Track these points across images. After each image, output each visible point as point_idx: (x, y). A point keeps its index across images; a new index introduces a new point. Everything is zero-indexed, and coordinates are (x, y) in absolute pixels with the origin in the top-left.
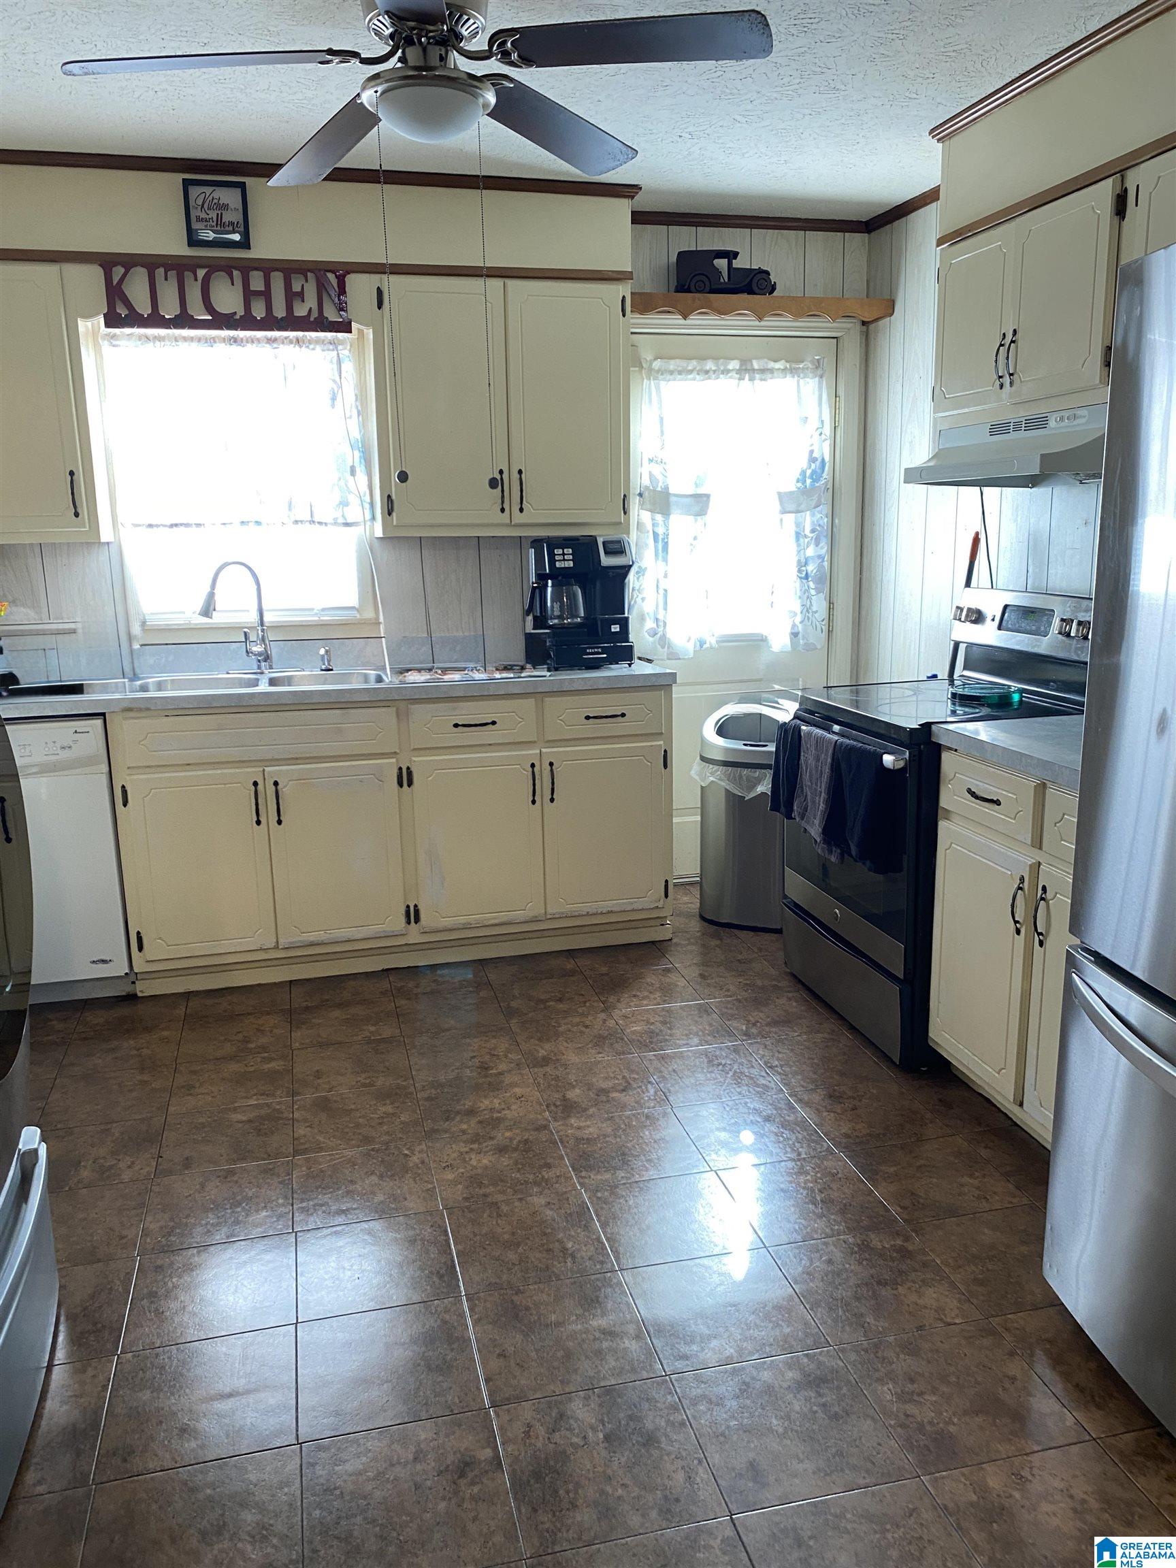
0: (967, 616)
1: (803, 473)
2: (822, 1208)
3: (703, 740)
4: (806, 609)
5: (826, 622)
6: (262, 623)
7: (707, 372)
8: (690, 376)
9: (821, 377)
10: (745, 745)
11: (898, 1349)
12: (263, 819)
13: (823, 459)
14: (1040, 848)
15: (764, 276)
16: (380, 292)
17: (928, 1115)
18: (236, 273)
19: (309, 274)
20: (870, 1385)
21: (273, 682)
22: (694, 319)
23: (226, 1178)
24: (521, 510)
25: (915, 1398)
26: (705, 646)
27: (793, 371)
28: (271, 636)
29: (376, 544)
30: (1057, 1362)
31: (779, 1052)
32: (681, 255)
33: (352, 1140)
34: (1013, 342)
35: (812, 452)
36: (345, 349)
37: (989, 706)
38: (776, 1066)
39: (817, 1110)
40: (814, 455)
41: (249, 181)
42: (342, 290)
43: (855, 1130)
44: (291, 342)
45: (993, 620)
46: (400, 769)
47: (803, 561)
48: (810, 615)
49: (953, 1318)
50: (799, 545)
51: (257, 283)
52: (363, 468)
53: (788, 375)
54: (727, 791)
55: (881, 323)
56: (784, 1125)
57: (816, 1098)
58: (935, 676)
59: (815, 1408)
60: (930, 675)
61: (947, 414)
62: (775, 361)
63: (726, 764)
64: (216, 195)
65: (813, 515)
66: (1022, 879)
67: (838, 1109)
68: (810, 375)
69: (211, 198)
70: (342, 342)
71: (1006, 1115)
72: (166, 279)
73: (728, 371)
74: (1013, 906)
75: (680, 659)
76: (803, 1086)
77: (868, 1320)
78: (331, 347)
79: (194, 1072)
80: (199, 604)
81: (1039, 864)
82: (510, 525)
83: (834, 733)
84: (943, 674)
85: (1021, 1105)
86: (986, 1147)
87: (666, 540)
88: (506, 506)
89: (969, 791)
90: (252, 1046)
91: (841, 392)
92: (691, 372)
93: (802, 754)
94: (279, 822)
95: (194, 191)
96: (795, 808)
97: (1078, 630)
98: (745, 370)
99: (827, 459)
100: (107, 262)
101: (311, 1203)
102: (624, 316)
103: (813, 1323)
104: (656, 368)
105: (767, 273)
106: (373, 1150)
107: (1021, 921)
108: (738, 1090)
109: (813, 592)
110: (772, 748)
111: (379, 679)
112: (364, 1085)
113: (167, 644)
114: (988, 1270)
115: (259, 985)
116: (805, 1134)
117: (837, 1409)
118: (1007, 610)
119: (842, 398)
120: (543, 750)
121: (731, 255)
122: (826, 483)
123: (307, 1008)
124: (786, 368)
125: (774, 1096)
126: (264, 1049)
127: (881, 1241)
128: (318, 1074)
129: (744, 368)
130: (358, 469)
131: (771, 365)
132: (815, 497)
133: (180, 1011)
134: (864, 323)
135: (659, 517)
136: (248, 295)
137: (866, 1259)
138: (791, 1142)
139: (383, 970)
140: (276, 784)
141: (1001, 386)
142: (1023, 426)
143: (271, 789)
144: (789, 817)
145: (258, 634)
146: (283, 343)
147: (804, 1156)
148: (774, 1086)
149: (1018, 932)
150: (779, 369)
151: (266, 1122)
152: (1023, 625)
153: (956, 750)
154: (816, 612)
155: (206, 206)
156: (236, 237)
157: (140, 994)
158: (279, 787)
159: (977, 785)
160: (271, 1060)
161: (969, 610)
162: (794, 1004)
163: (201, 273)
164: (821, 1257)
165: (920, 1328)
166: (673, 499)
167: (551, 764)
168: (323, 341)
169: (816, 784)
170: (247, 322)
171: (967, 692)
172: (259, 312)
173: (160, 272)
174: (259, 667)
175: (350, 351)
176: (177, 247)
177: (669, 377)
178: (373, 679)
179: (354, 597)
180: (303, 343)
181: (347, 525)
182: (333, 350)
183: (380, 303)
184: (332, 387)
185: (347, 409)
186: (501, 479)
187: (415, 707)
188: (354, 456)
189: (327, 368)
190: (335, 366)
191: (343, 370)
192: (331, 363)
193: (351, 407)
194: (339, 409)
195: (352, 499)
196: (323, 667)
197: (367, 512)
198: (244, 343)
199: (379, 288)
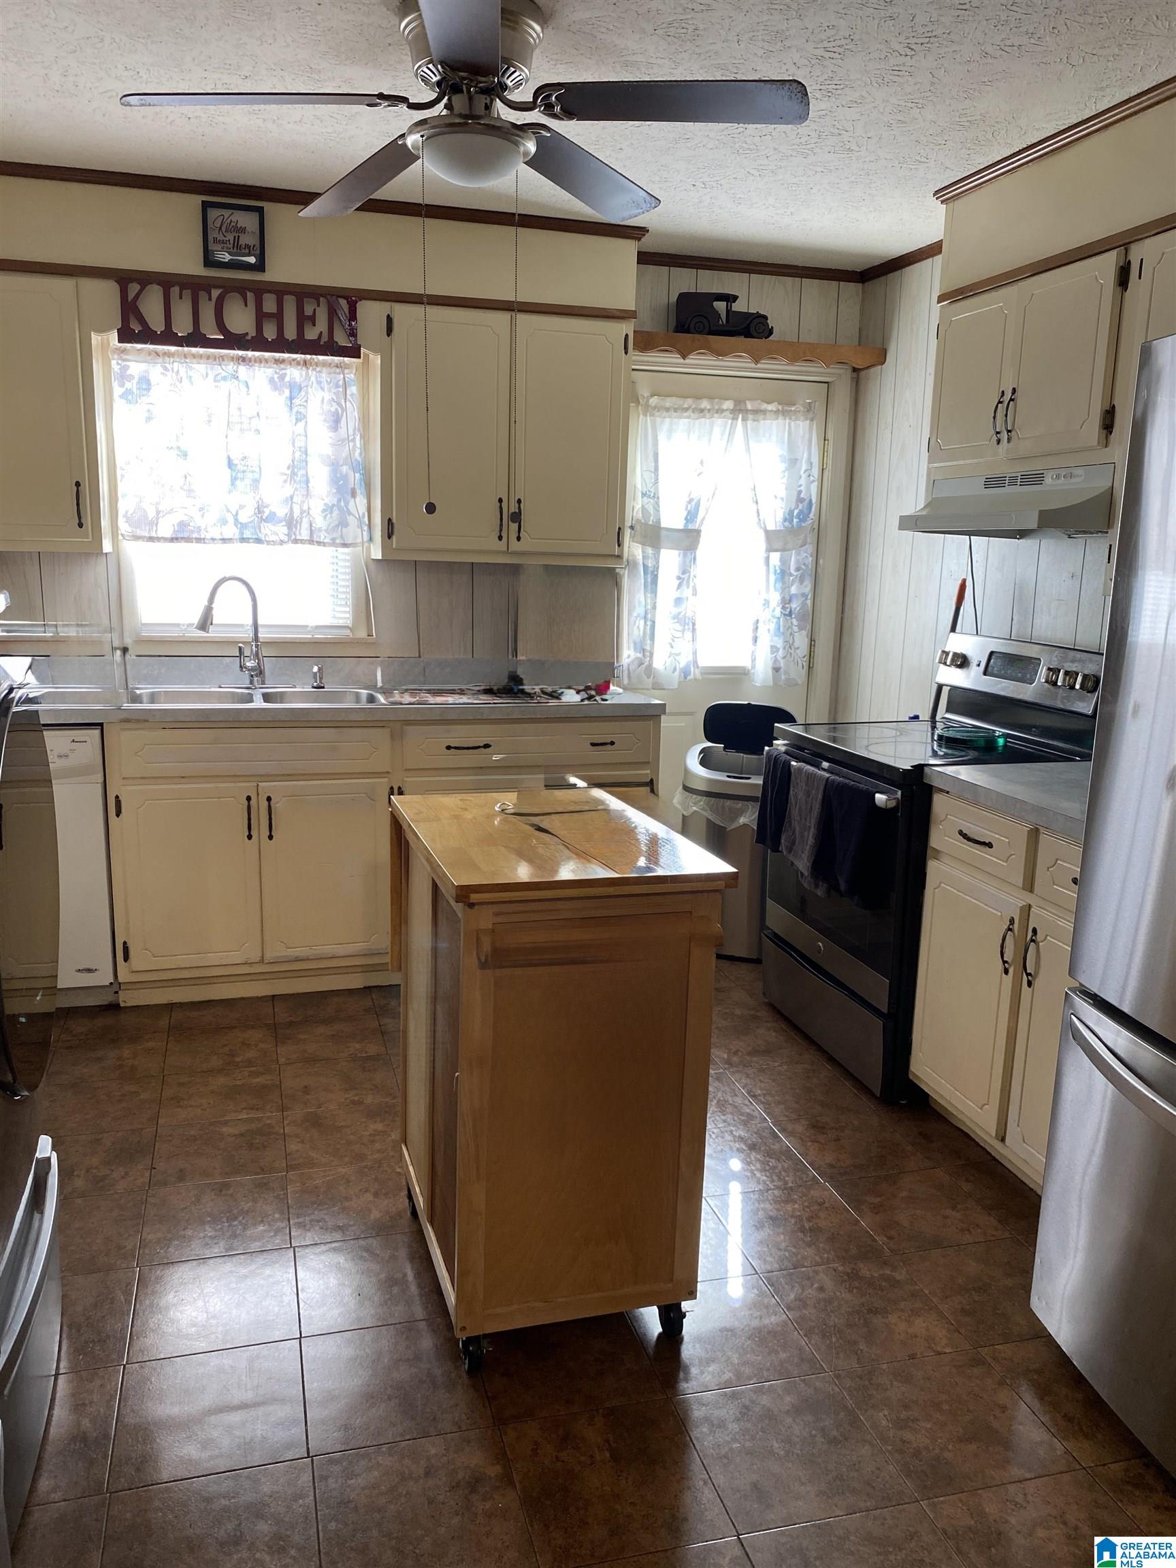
0: (953, 660)
1: (791, 512)
2: (810, 1237)
3: (687, 771)
4: (789, 645)
5: (806, 658)
6: (256, 638)
7: (702, 411)
8: (685, 414)
9: (812, 420)
10: (729, 777)
11: (891, 1377)
12: (255, 834)
13: (811, 500)
14: (1031, 890)
15: (761, 320)
16: (389, 320)
17: (909, 1148)
18: (250, 295)
19: (321, 299)
20: (866, 1411)
21: (267, 698)
22: (693, 359)
23: (221, 1191)
24: (519, 539)
25: (910, 1424)
26: (689, 678)
27: (785, 413)
28: (265, 651)
29: (372, 566)
30: (1043, 1392)
31: (762, 1082)
32: (683, 296)
33: (345, 1156)
34: (1011, 400)
35: (800, 492)
36: (351, 373)
37: (975, 749)
38: (759, 1095)
39: (801, 1139)
40: (802, 496)
41: (268, 206)
42: (353, 316)
43: (839, 1161)
44: (298, 363)
45: (979, 665)
46: (391, 789)
47: (787, 598)
48: (792, 651)
49: (943, 1347)
50: (784, 583)
51: (270, 305)
52: (363, 489)
53: (781, 417)
54: (708, 820)
55: (872, 370)
56: (770, 1154)
57: (799, 1128)
58: (916, 717)
59: (814, 1432)
60: (912, 716)
61: (942, 464)
62: (768, 403)
63: (708, 794)
64: (234, 218)
65: (798, 554)
66: (1012, 921)
67: (822, 1138)
68: (802, 418)
69: (229, 221)
70: (347, 366)
71: (984, 1149)
72: (181, 298)
73: (723, 411)
74: (1002, 947)
75: (664, 689)
76: (786, 1116)
77: (862, 1348)
78: (338, 370)
79: (181, 1084)
80: (195, 618)
81: (1030, 906)
82: (507, 552)
83: (824, 770)
84: (925, 715)
85: (1003, 1140)
86: (967, 1180)
87: (656, 573)
88: (504, 535)
89: (961, 833)
90: (238, 1059)
91: (830, 435)
92: (687, 409)
93: (792, 789)
94: (271, 837)
95: (213, 214)
96: (783, 841)
97: (1064, 680)
98: (739, 410)
99: (814, 501)
100: (123, 278)
101: (307, 1218)
102: (626, 353)
103: (808, 1349)
104: (653, 405)
105: (765, 318)
106: (366, 1167)
107: (1010, 961)
108: (723, 1117)
109: (796, 629)
110: (758, 781)
111: (371, 699)
112: (353, 1102)
113: (160, 656)
114: (975, 1301)
115: (242, 999)
116: (790, 1163)
117: (835, 1433)
118: (993, 657)
119: (831, 442)
121: (730, 299)
122: (813, 523)
123: (291, 1024)
124: (777, 412)
125: (759, 1125)
126: (250, 1063)
127: (869, 1270)
128: (306, 1090)
129: (738, 408)
130: (358, 492)
131: (765, 406)
132: (802, 537)
133: (164, 1023)
134: (855, 370)
135: (650, 551)
136: (261, 317)
137: (856, 1288)
138: (777, 1171)
139: (365, 987)
140: (269, 799)
141: (999, 441)
142: (1019, 480)
143: (264, 805)
144: (776, 849)
145: (252, 649)
146: (291, 364)
147: (790, 1185)
148: (758, 1116)
149: (1006, 972)
150: (771, 411)
151: (258, 1137)
152: (1009, 672)
153: (948, 792)
154: (798, 648)
155: (224, 229)
156: (252, 260)
157: (122, 1005)
158: (272, 802)
159: (969, 828)
160: (259, 1074)
161: (955, 655)
162: (774, 1034)
163: (215, 293)
164: (812, 1285)
165: (912, 1357)
166: (663, 533)
168: (330, 364)
169: (806, 820)
170: (259, 343)
171: (951, 734)
172: (270, 333)
173: (175, 290)
174: (251, 682)
175: (355, 375)
176: (193, 266)
177: (665, 414)
178: (364, 698)
179: (348, 615)
180: (311, 366)
181: (345, 545)
182: (339, 374)
183: (389, 331)
184: (336, 409)
185: (351, 432)
186: (501, 508)
187: (410, 729)
188: (355, 479)
189: (333, 390)
190: (341, 389)
191: (348, 393)
192: (337, 386)
193: (354, 430)
194: (342, 431)
195: (351, 519)
196: (315, 684)
197: (365, 534)
198: (253, 362)
199: (388, 316)
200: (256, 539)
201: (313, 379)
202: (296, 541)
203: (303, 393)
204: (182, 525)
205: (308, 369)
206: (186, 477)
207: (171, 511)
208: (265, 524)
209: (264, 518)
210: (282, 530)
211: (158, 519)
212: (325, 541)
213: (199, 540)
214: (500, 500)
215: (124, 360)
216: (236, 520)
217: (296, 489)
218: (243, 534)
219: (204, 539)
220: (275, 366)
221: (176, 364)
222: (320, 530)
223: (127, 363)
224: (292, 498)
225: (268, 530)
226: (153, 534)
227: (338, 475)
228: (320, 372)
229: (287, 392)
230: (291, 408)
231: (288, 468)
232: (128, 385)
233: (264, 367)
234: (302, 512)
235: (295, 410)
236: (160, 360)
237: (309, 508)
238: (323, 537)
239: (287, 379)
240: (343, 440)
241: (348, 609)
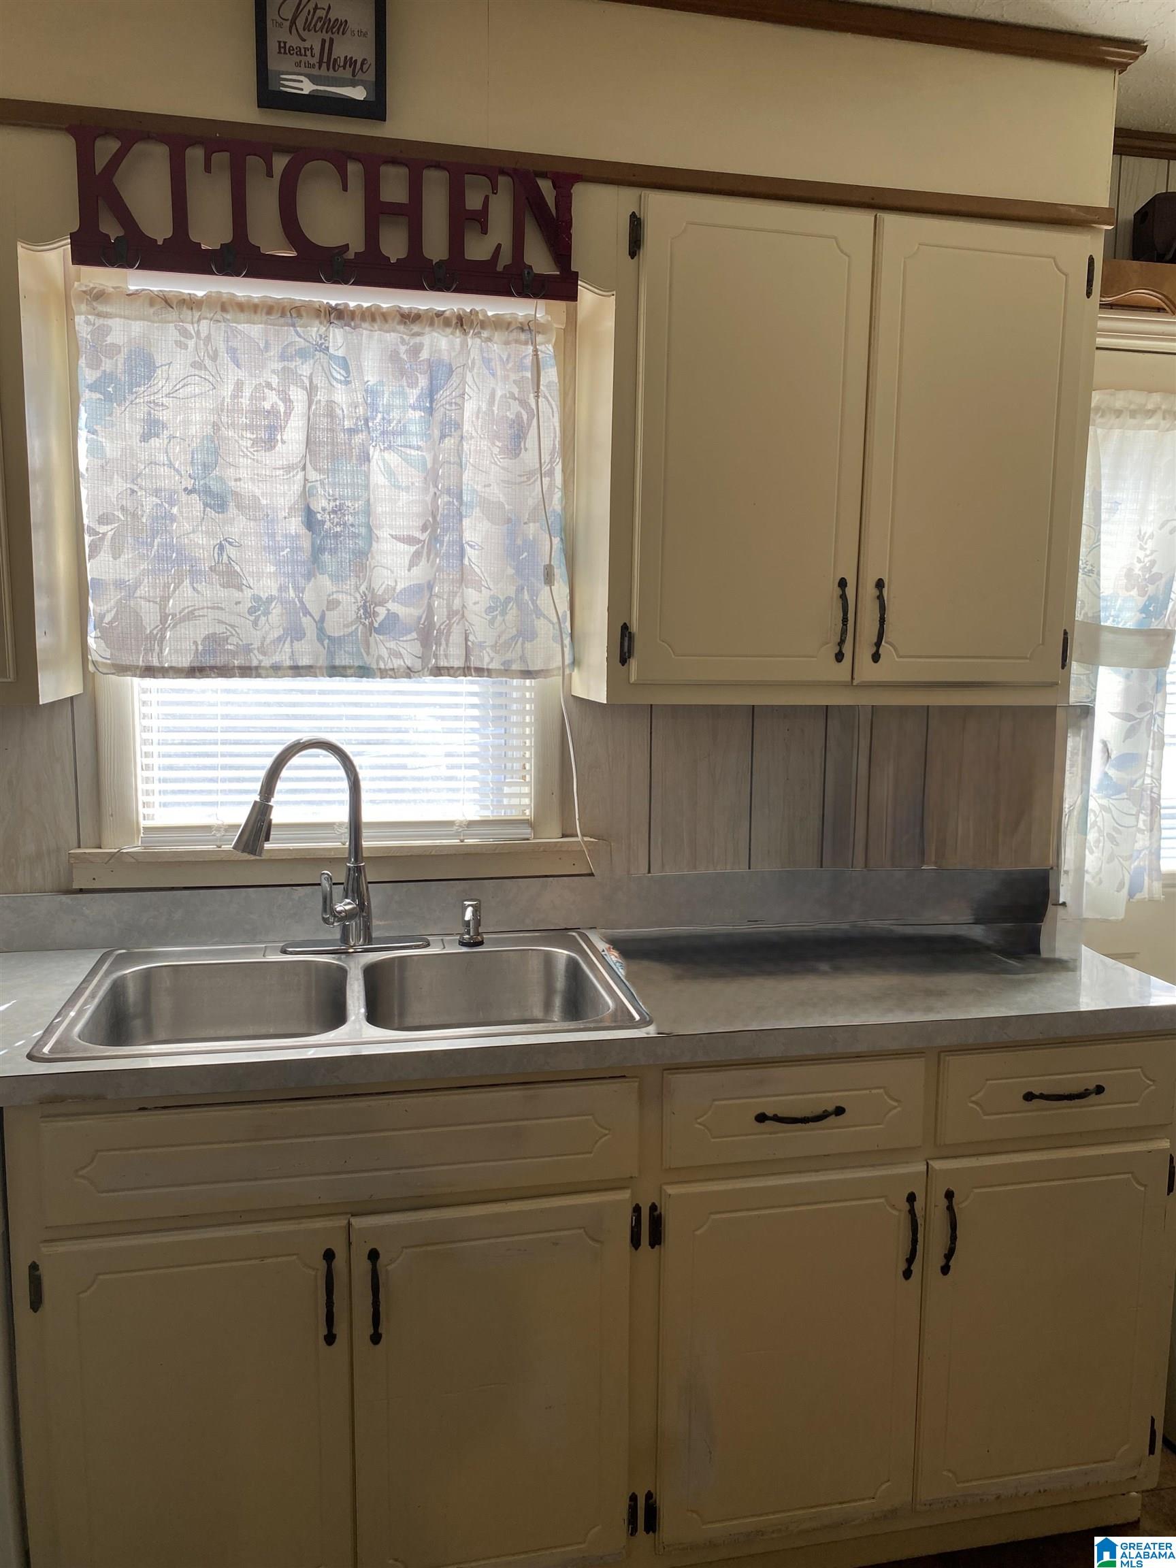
6: (356, 850)
12: (340, 1329)
16: (636, 224)
18: (353, 168)
19: (499, 176)
24: (876, 657)
36: (548, 342)
42: (563, 212)
44: (447, 323)
46: (637, 1210)
51: (394, 189)
52: (564, 569)
69: (310, 10)
72: (207, 170)
78: (523, 337)
82: (850, 684)
88: (847, 649)
94: (376, 1338)
100: (85, 126)
102: (1089, 294)
120: (937, 1165)
130: (557, 571)
136: (375, 213)
140: (374, 1255)
143: (362, 1266)
145: (348, 872)
146: (432, 324)
155: (300, 22)
156: (360, 91)
158: (381, 1264)
163: (280, 163)
167: (949, 1195)
168: (509, 324)
170: (370, 267)
172: (394, 246)
173: (195, 155)
174: (345, 939)
176: (233, 105)
179: (526, 801)
180: (471, 326)
181: (527, 674)
182: (526, 343)
183: (635, 245)
184: (519, 415)
185: (546, 458)
186: (843, 597)
187: (680, 1081)
188: (550, 548)
189: (513, 377)
190: (529, 375)
191: (541, 383)
192: (520, 367)
193: (552, 454)
194: (529, 457)
195: (541, 624)
196: (467, 936)
197: (567, 650)
198: (358, 321)
199: (633, 215)
200: (360, 667)
201: (475, 353)
202: (438, 671)
203: (455, 380)
204: (214, 642)
205: (465, 333)
206: (221, 547)
207: (191, 616)
208: (379, 637)
209: (376, 625)
210: (408, 649)
211: (163, 630)
212: (490, 667)
213: (247, 671)
214: (843, 583)
215: (99, 315)
216: (321, 630)
217: (439, 569)
218: (333, 658)
219: (257, 668)
220: (401, 328)
221: (204, 323)
222: (481, 646)
223: (109, 322)
224: (430, 587)
225: (383, 649)
226: (156, 663)
227: (519, 542)
228: (489, 339)
229: (423, 382)
230: (431, 411)
231: (424, 528)
232: (107, 365)
233: (380, 330)
234: (451, 614)
235: (438, 416)
236: (173, 314)
237: (464, 606)
238: (487, 659)
239: (424, 355)
240: (530, 474)
241: (526, 790)
